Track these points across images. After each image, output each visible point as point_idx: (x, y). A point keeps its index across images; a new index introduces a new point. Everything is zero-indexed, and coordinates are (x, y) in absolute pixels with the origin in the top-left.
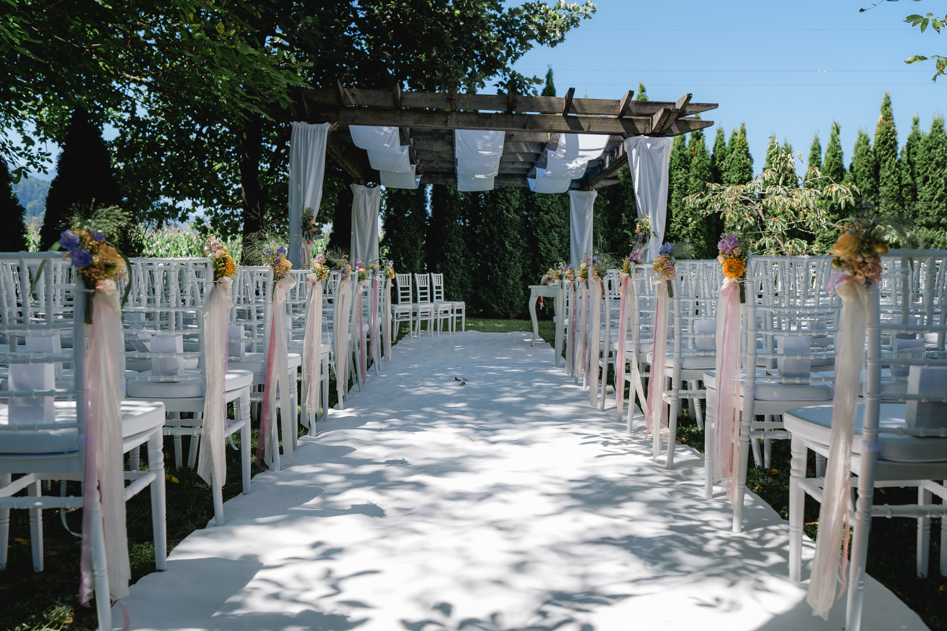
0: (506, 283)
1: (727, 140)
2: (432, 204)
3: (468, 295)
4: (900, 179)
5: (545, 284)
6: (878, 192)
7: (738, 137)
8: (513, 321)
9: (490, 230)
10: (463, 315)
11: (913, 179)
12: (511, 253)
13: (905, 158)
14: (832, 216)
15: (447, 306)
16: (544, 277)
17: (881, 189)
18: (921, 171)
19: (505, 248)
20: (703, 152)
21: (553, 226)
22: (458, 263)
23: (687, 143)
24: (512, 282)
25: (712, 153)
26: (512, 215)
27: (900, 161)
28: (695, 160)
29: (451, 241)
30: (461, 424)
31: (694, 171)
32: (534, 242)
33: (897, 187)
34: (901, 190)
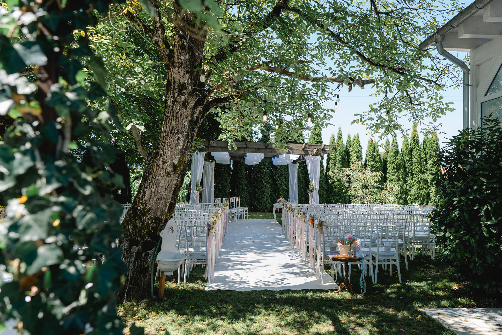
0: (263, 198)
1: (352, 139)
2: (233, 165)
3: (248, 203)
4: (420, 155)
5: (279, 203)
6: (412, 160)
7: (356, 139)
8: (266, 213)
9: (257, 176)
10: (248, 213)
11: (426, 155)
12: (265, 186)
13: (422, 147)
14: (394, 170)
15: (242, 209)
16: (278, 200)
17: (413, 159)
18: (429, 152)
19: (263, 184)
20: (342, 144)
21: (282, 175)
22: (244, 190)
23: (336, 141)
24: (266, 197)
25: (346, 144)
26: (266, 170)
27: (420, 148)
28: (339, 148)
29: (241, 180)
30: (256, 253)
31: (338, 152)
32: (274, 181)
33: (419, 159)
34: (421, 160)
